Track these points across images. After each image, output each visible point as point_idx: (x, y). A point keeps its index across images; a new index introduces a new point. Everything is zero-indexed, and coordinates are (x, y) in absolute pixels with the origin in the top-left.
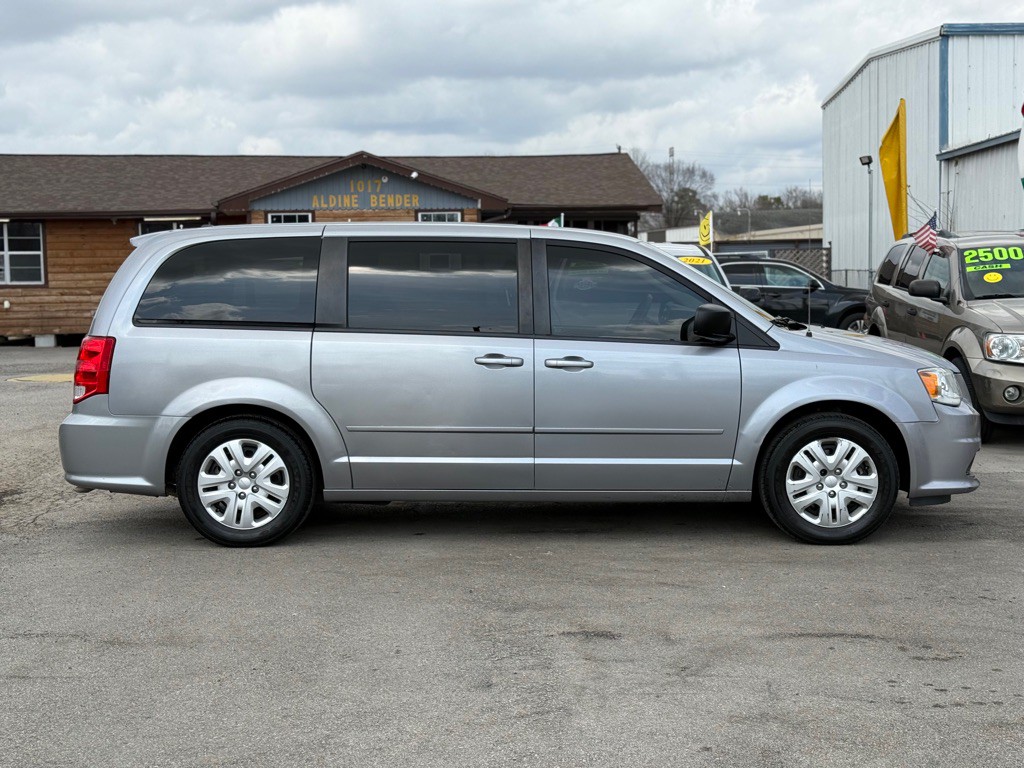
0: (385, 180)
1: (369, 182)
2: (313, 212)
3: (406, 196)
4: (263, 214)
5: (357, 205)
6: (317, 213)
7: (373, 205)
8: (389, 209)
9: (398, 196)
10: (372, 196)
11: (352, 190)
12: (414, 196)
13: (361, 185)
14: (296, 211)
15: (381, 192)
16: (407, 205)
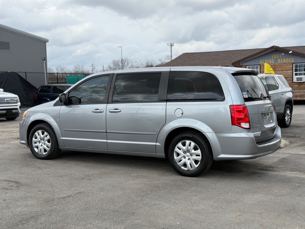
0: (283, 54)
1: (278, 55)
2: (260, 65)
3: (290, 59)
4: (245, 66)
5: (273, 63)
6: (261, 65)
7: (279, 62)
8: (284, 63)
9: (287, 59)
10: (278, 59)
11: (272, 58)
12: (292, 59)
13: (275, 56)
14: (255, 65)
15: (282, 58)
16: (290, 62)
